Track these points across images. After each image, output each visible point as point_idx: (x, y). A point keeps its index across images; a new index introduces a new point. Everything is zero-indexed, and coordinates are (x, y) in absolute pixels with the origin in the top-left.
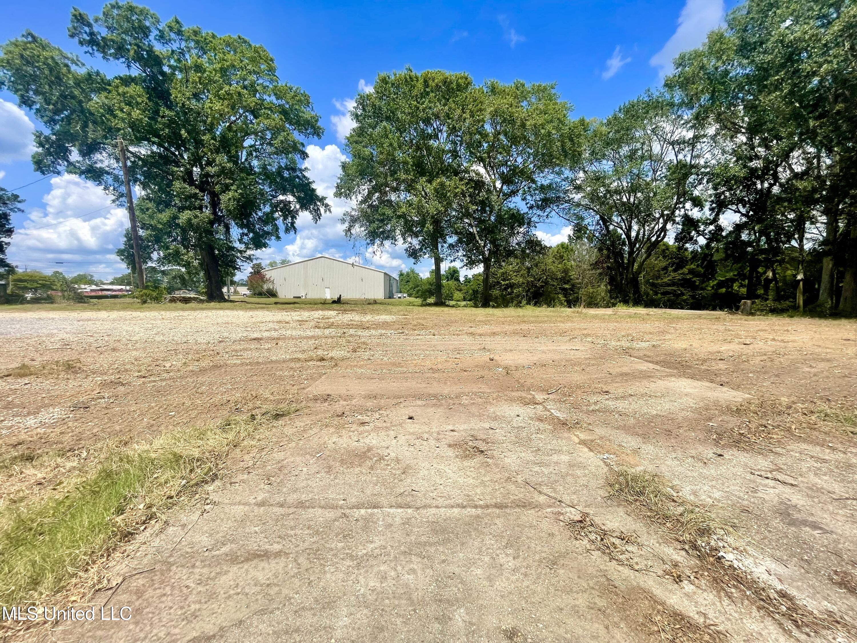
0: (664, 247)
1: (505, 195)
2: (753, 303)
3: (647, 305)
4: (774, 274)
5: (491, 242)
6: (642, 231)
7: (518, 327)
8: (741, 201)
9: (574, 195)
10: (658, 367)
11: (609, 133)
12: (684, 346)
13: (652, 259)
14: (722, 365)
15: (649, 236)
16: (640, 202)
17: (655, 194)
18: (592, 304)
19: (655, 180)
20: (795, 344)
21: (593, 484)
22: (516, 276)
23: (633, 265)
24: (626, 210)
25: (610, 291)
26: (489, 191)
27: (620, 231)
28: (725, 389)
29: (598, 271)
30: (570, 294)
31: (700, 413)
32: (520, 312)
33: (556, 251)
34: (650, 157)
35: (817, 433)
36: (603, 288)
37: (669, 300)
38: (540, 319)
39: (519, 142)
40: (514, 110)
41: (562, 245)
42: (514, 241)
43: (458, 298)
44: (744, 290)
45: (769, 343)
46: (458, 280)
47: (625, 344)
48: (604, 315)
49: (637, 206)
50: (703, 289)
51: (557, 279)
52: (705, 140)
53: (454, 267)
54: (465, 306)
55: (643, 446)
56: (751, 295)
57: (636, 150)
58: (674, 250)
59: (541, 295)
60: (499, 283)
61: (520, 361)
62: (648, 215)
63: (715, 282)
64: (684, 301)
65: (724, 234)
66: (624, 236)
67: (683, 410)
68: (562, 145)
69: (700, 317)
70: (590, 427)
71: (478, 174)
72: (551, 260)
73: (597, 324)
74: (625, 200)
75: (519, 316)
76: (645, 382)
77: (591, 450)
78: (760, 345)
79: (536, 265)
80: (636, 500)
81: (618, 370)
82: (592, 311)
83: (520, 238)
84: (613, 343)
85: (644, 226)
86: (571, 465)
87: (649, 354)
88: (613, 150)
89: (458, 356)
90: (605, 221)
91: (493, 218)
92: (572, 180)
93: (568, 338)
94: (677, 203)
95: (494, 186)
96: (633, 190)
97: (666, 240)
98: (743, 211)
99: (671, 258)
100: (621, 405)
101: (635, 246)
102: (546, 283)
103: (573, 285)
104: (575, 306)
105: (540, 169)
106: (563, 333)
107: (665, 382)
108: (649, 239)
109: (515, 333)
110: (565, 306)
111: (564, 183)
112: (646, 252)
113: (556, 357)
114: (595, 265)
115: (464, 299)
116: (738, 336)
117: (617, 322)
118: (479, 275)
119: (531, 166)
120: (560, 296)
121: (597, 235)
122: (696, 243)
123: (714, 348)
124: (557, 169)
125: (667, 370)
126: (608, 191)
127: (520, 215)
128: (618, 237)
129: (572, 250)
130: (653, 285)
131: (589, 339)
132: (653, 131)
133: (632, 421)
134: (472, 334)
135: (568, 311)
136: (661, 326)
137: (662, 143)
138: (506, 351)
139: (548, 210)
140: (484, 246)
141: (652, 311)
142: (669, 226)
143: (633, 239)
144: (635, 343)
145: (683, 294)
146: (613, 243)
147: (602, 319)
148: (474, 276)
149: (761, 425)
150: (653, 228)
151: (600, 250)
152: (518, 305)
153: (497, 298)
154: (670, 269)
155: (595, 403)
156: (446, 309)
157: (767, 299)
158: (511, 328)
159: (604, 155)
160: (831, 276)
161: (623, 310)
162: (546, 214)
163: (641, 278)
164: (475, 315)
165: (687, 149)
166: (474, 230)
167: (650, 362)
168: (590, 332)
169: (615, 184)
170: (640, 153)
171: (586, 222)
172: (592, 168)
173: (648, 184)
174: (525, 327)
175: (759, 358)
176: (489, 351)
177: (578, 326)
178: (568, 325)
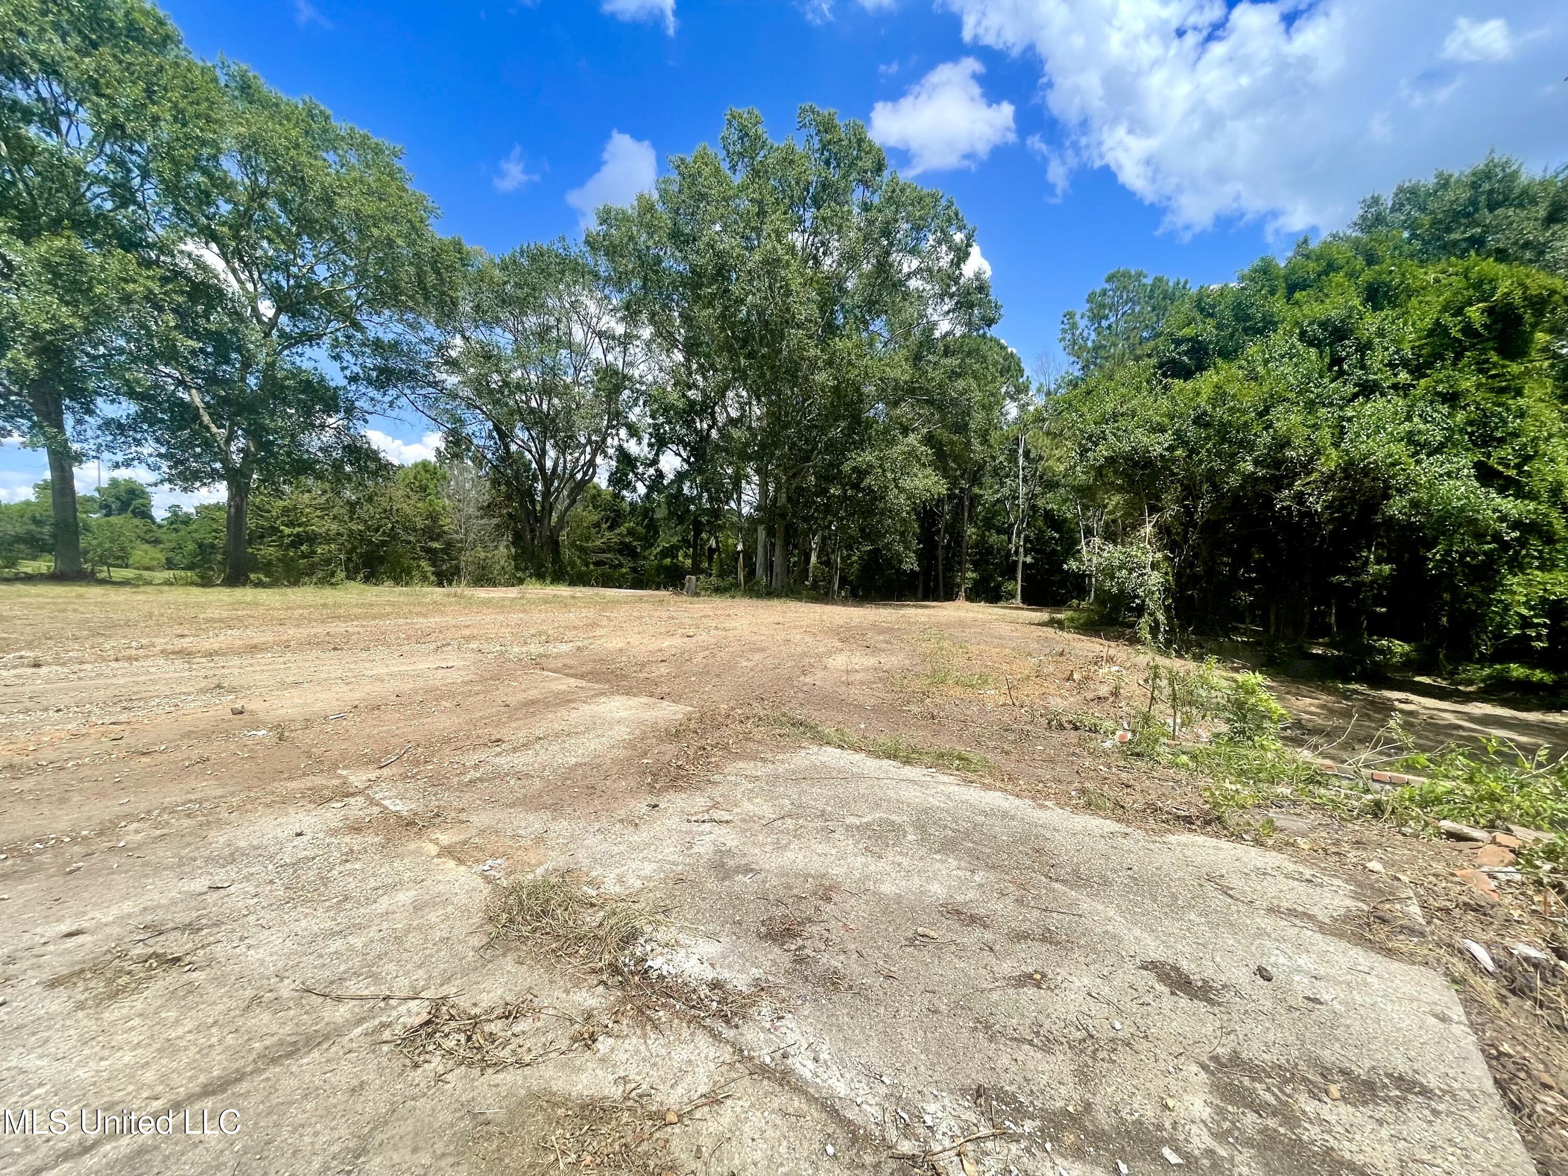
0: (594, 491)
1: (283, 335)
2: (698, 579)
3: (572, 583)
4: (717, 543)
5: (248, 433)
6: (561, 461)
7: (320, 630)
8: (681, 441)
9: (444, 376)
10: (583, 683)
11: (505, 283)
12: (620, 645)
13: (579, 508)
14: (663, 669)
15: (572, 470)
16: (557, 413)
17: (578, 406)
18: (483, 578)
19: (576, 382)
20: (736, 632)
21: (461, 929)
22: (322, 517)
23: (550, 515)
24: (536, 423)
25: (516, 558)
26: (236, 315)
27: (528, 456)
28: (665, 703)
29: (495, 521)
30: (444, 561)
31: (634, 748)
32: (328, 595)
33: (412, 475)
34: (570, 345)
35: (751, 744)
36: (503, 551)
37: (602, 575)
38: (376, 610)
39: (320, 233)
40: (304, 159)
41: (425, 465)
42: (314, 442)
43: (146, 561)
44: (689, 562)
45: (713, 632)
46: (144, 514)
47: (535, 648)
48: (503, 599)
49: (553, 420)
50: (645, 558)
51: (415, 530)
52: (638, 343)
53: (129, 481)
54: (168, 583)
55: (553, 826)
56: (696, 570)
57: (549, 329)
58: (609, 498)
59: (382, 560)
60: (274, 530)
61: (317, 707)
62: (570, 437)
63: (659, 549)
64: (623, 575)
65: (665, 482)
66: (534, 465)
67: (613, 747)
68: (418, 275)
69: (641, 599)
70: (463, 816)
71: (200, 264)
72: (400, 493)
73: (489, 617)
74: (534, 404)
75: (325, 605)
76: (563, 712)
77: (461, 862)
78: (703, 637)
79: (370, 500)
80: (534, 931)
81: (521, 697)
82: (483, 593)
83: (327, 437)
84: (516, 649)
85: (564, 455)
86: (418, 907)
87: (570, 662)
88: (512, 314)
89: (123, 717)
90: (503, 434)
91: (252, 381)
92: (441, 347)
93: (433, 646)
94: (608, 427)
95: (255, 310)
96: (547, 391)
97: (596, 480)
98: (684, 455)
99: (605, 510)
100: (521, 760)
101: (552, 485)
102: (393, 535)
103: (449, 545)
104: (450, 584)
105: (375, 304)
106: (422, 637)
107: (592, 706)
108: (572, 476)
109: (312, 643)
110: (432, 584)
111: (424, 347)
112: (568, 496)
113: (407, 687)
114: (488, 510)
115: (170, 565)
116: (681, 625)
117: (524, 611)
118: (218, 507)
119: (353, 294)
120: (423, 563)
121: (489, 456)
122: (634, 490)
123: (653, 646)
124: (410, 316)
125: (596, 686)
126: (506, 384)
127: (327, 389)
128: (524, 465)
129: (444, 478)
130: (581, 549)
131: (474, 645)
132: (572, 304)
133: (538, 784)
134: (186, 654)
135: (438, 592)
136: (590, 615)
137: (586, 329)
138: (283, 686)
139: (393, 392)
140: (228, 440)
141: (580, 591)
142: (599, 460)
143: (549, 472)
144: (551, 646)
145: (621, 565)
146: (517, 476)
147: (499, 606)
148: (204, 510)
149: (700, 748)
150: (578, 459)
151: (495, 483)
152: (327, 581)
153: (269, 564)
154: (604, 526)
155: (476, 767)
156: (94, 592)
157: (711, 575)
158: (303, 632)
159: (498, 320)
160: (765, 547)
161: (535, 590)
162: (387, 399)
163: (563, 537)
164: (198, 604)
165: (618, 349)
166: (195, 398)
167: (573, 676)
168: (476, 632)
169: (519, 373)
170: (554, 333)
171: (469, 430)
172: (479, 335)
173: (566, 387)
174: (338, 628)
175: (701, 655)
176: (232, 690)
177: (454, 622)
178: (435, 620)
